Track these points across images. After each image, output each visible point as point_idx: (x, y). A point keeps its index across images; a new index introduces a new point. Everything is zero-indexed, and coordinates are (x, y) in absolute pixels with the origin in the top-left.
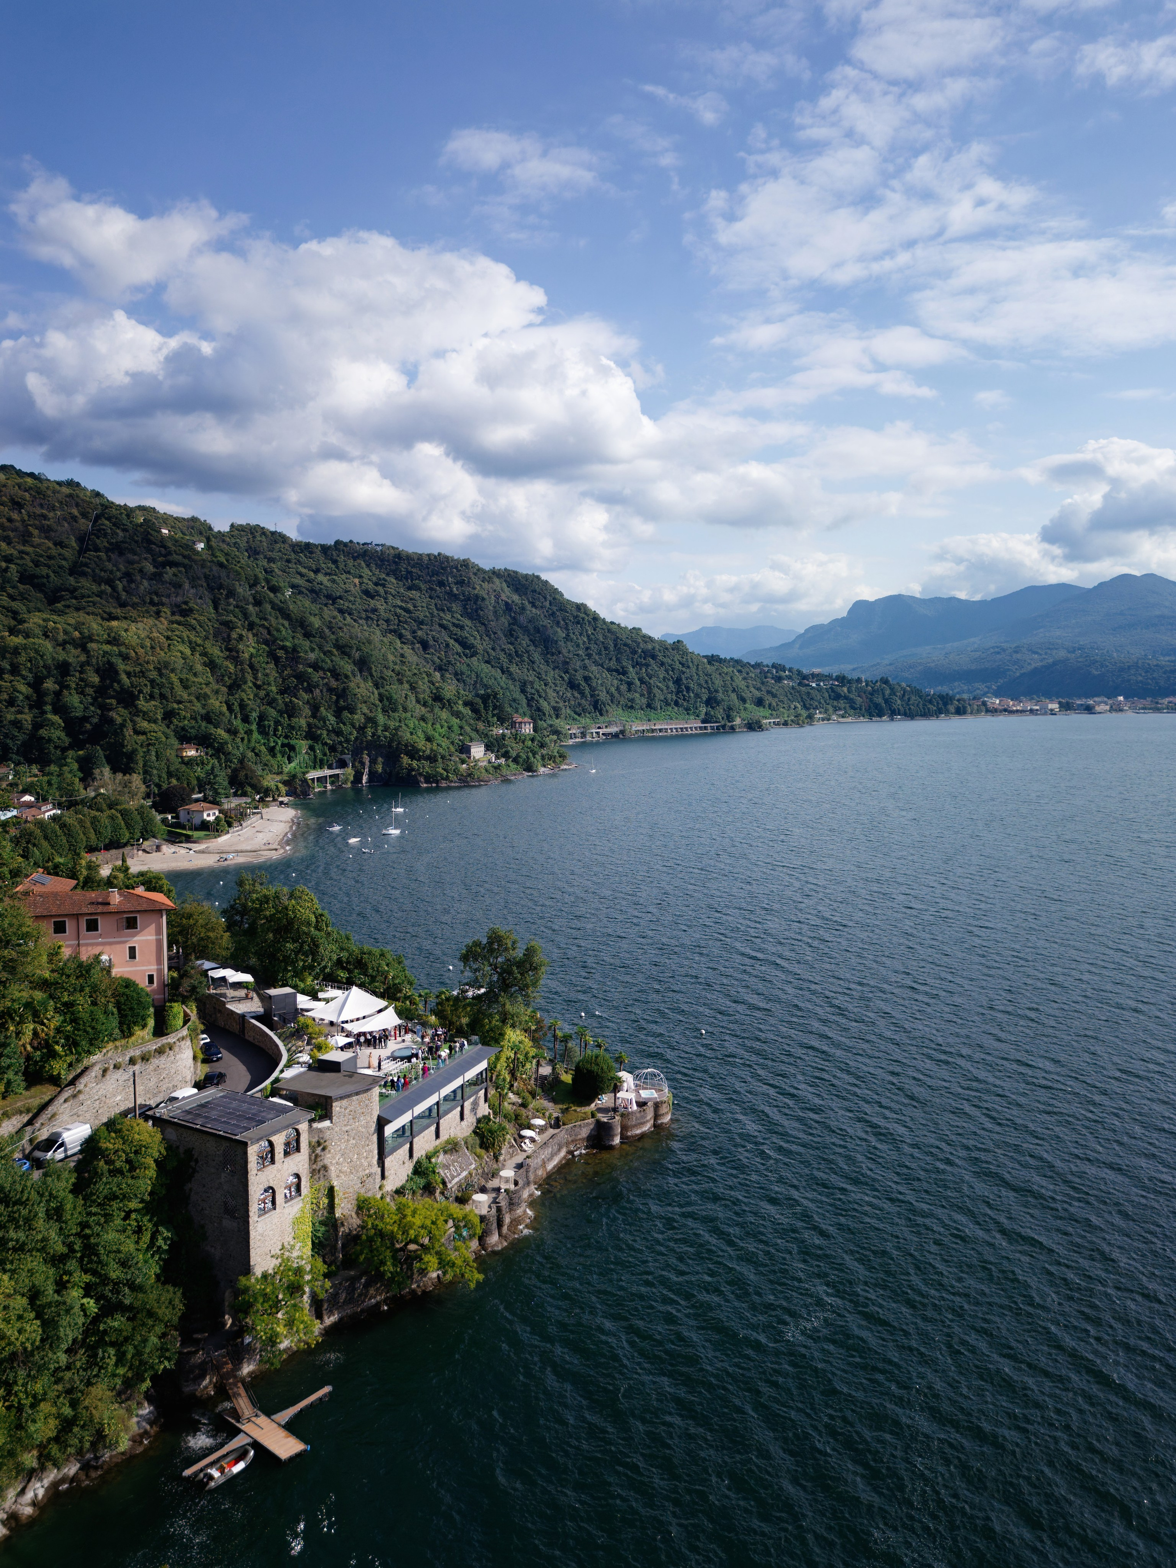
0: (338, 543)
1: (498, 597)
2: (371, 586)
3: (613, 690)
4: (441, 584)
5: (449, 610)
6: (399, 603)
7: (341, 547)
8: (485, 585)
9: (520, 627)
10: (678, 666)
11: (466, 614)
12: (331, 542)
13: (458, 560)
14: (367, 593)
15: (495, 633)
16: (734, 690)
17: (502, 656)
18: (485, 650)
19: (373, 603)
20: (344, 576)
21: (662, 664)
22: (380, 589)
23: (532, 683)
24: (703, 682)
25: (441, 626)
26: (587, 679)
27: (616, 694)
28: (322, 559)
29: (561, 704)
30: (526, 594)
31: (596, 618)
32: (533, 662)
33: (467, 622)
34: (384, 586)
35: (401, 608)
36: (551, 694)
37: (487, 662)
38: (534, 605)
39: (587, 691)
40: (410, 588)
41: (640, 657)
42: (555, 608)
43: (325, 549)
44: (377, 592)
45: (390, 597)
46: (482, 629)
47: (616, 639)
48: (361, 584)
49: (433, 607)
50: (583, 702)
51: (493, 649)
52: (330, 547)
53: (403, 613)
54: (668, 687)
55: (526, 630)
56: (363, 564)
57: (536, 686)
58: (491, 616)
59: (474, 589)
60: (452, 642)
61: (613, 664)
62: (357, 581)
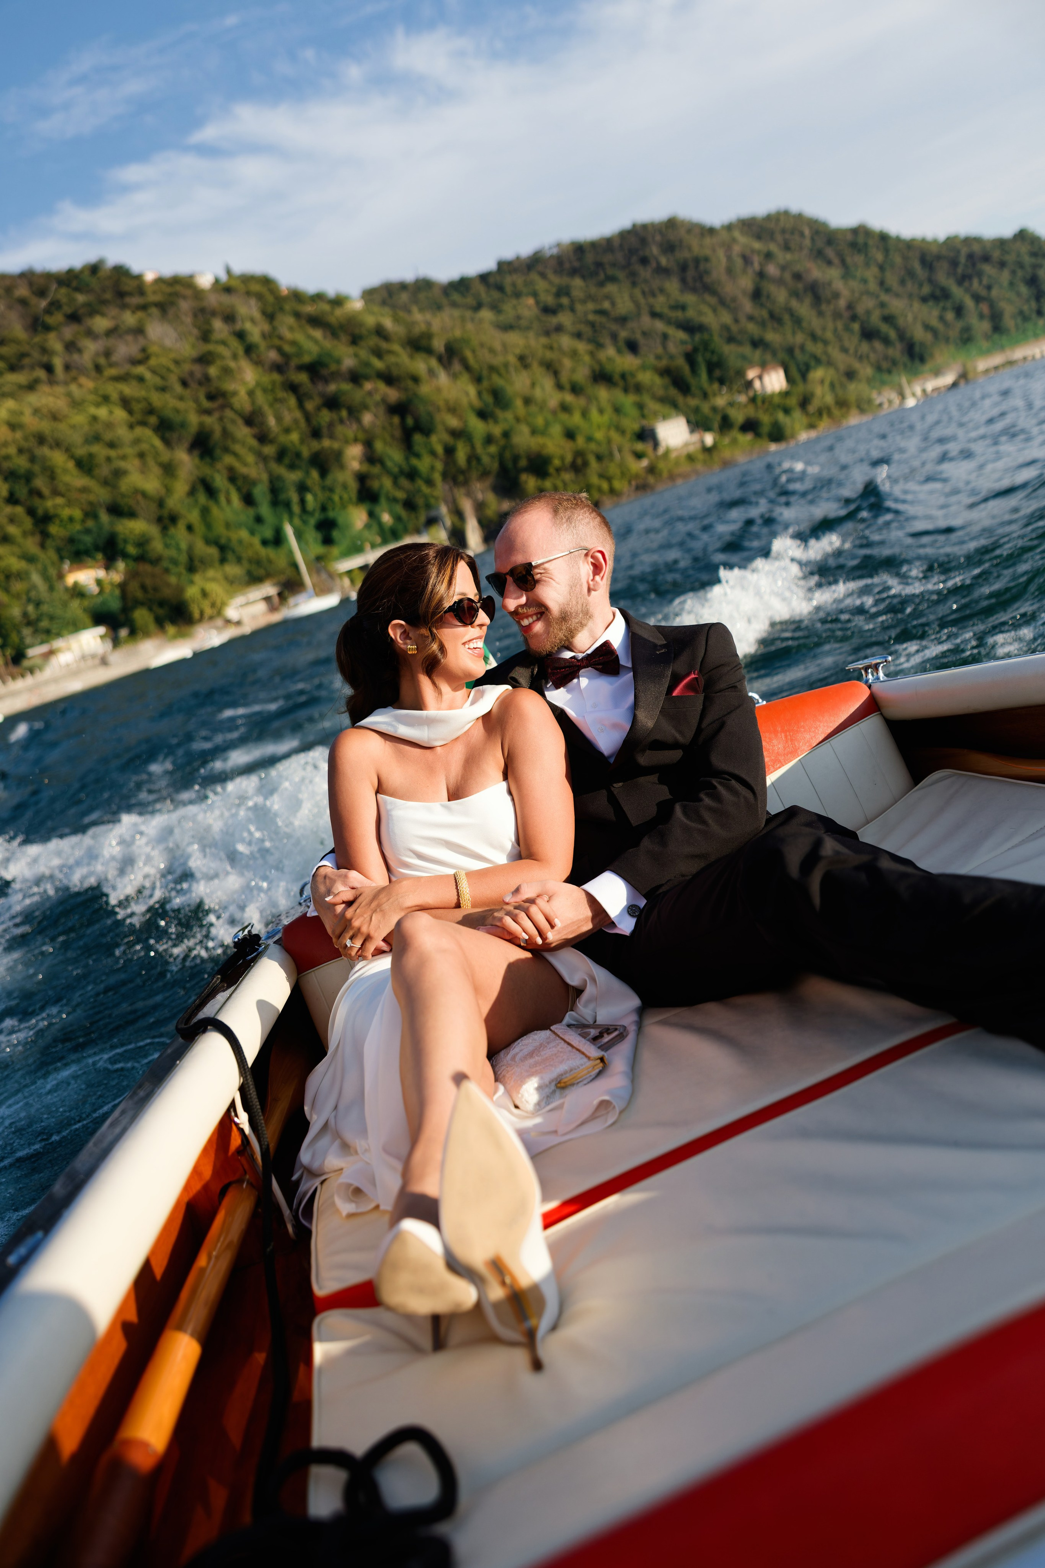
3: (934, 322)
4: (644, 261)
5: (662, 290)
8: (708, 241)
10: (1027, 260)
19: (554, 320)
22: (565, 301)
26: (888, 319)
29: (856, 365)
30: (771, 238)
31: (884, 237)
32: (800, 320)
33: (690, 298)
36: (835, 353)
39: (893, 334)
43: (484, 278)
44: (559, 304)
46: (713, 300)
48: (537, 303)
50: (890, 352)
53: (599, 317)
54: (1019, 294)
61: (926, 290)
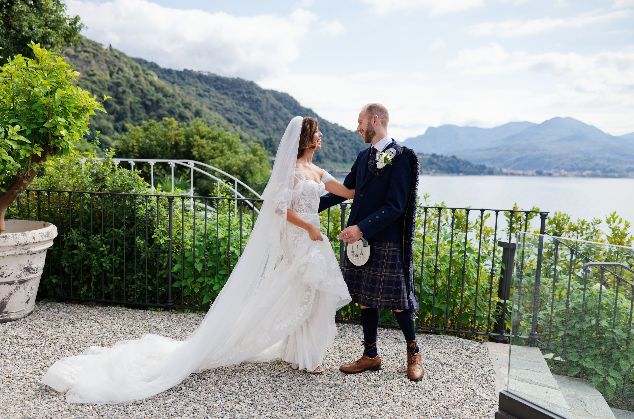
0: (185, 70)
1: (268, 100)
2: (202, 92)
6: (216, 100)
7: (187, 72)
9: (279, 116)
11: (251, 107)
12: (181, 69)
13: (247, 81)
14: (200, 95)
15: (266, 119)
17: (270, 129)
18: (262, 126)
20: (188, 86)
21: (350, 140)
25: (239, 113)
27: (328, 153)
28: (176, 77)
34: (208, 92)
35: (218, 103)
37: (263, 132)
38: (285, 107)
40: (223, 94)
41: (339, 136)
42: (296, 110)
45: (212, 98)
47: (326, 127)
49: (234, 104)
51: (266, 126)
52: (181, 72)
55: (282, 119)
56: (198, 81)
60: (243, 120)
62: (194, 89)
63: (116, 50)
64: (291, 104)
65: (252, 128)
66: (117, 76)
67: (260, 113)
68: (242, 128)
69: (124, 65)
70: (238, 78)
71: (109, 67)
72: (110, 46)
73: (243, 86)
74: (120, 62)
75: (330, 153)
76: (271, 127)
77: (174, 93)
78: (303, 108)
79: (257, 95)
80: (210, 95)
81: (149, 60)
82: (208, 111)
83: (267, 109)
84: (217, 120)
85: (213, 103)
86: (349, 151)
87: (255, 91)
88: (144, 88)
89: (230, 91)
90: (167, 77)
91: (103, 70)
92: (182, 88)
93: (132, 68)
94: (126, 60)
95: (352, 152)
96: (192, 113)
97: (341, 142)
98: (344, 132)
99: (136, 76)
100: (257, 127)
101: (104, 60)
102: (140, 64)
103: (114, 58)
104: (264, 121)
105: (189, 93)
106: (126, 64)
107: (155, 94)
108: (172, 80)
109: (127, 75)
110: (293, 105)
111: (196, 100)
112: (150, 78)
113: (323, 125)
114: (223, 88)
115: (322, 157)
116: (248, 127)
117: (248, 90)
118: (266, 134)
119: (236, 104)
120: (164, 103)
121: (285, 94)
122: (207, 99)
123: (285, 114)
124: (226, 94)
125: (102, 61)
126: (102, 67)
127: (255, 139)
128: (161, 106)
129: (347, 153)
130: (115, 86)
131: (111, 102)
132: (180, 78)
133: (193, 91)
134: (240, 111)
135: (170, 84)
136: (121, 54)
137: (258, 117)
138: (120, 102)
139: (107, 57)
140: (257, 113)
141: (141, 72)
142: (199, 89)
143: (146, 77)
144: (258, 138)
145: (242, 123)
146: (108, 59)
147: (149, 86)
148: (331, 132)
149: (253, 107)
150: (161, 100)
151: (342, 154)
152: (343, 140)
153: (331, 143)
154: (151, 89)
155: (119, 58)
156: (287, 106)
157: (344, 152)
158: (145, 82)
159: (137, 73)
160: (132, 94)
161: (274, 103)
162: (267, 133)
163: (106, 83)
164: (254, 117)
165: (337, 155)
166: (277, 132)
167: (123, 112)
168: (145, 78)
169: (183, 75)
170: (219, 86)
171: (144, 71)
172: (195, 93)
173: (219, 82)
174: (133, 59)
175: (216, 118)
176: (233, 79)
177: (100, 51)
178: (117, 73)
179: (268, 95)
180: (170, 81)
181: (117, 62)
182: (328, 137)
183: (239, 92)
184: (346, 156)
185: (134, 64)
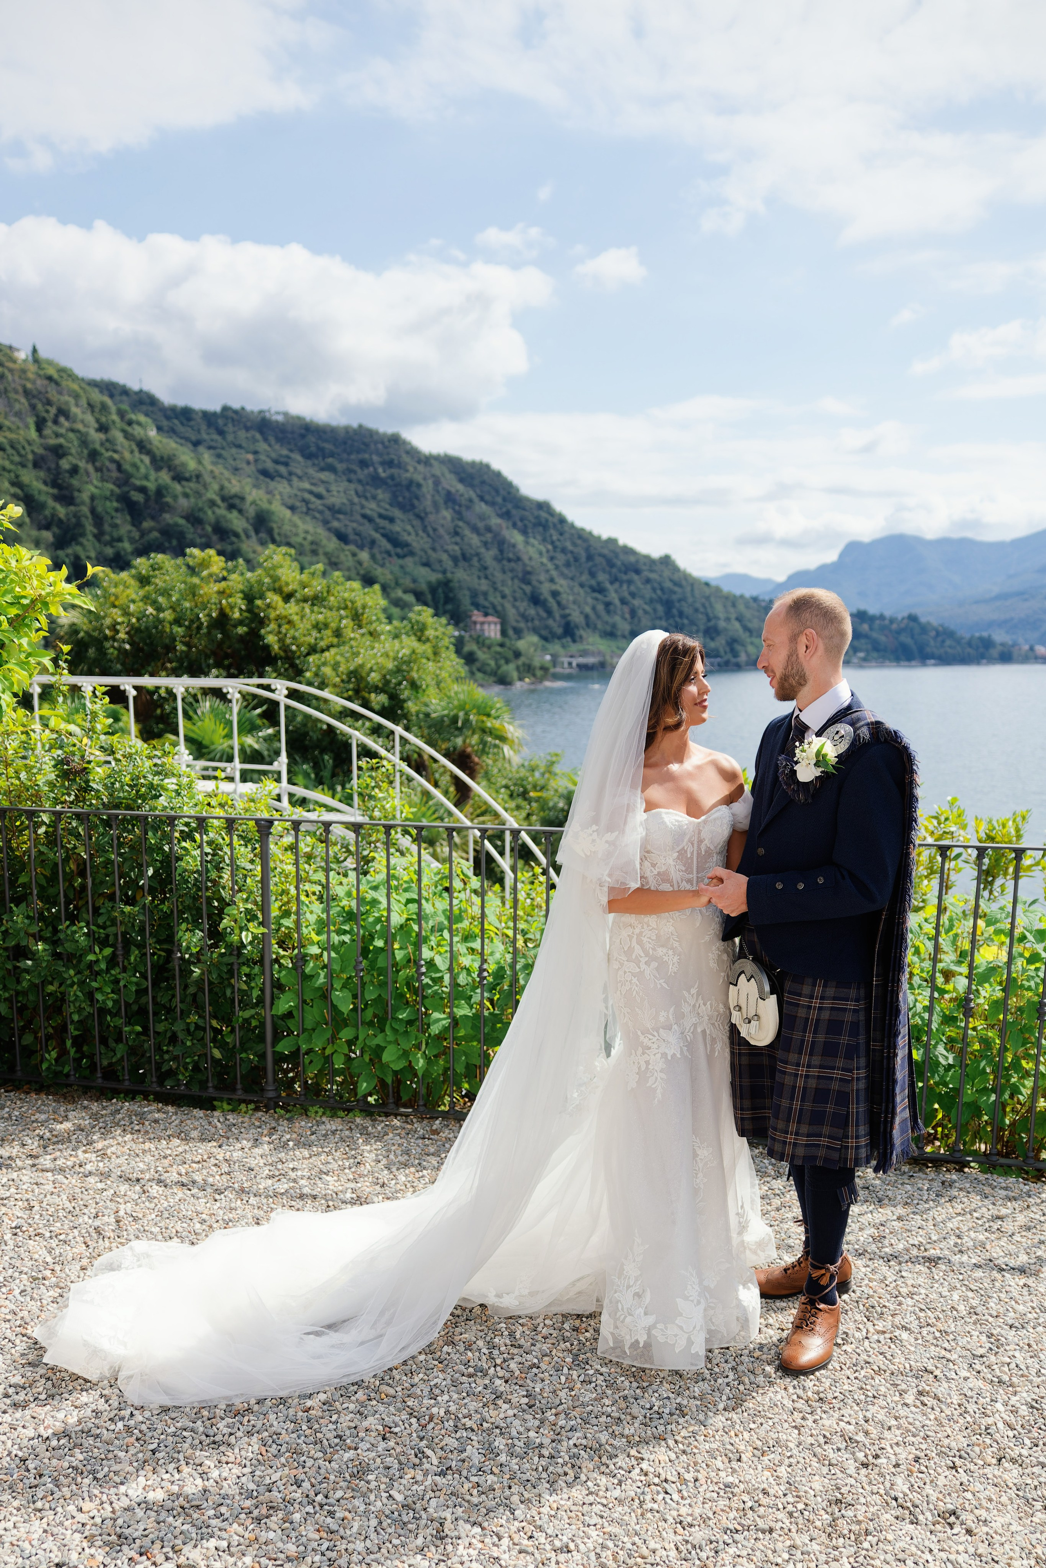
0: (225, 409)
1: (437, 483)
2: (269, 465)
5: (374, 497)
6: (306, 485)
7: (230, 414)
8: (421, 468)
9: (468, 524)
10: (667, 585)
11: (395, 502)
12: (215, 407)
13: (385, 435)
14: (265, 473)
15: (435, 530)
16: (737, 619)
17: (445, 557)
18: (423, 550)
19: (273, 485)
20: (234, 450)
21: (648, 581)
22: (282, 469)
23: (485, 594)
24: (698, 605)
25: (364, 516)
26: (555, 594)
27: (592, 616)
28: (204, 427)
29: (522, 625)
30: (472, 486)
31: (562, 520)
32: (486, 568)
33: (397, 513)
34: (286, 464)
35: (311, 492)
37: (426, 564)
38: (482, 499)
39: (555, 609)
40: (322, 469)
41: (620, 571)
42: (510, 506)
43: (209, 417)
44: (277, 471)
45: (295, 479)
46: (417, 522)
47: (587, 549)
48: (256, 461)
49: (352, 493)
50: (550, 622)
51: (434, 549)
52: (215, 414)
53: (313, 499)
55: (475, 529)
56: (258, 436)
57: (491, 598)
58: (430, 509)
59: (407, 471)
60: (377, 536)
61: (586, 578)
62: (250, 457)
63: (50, 363)
64: (497, 491)
65: (399, 556)
66: (55, 428)
67: (418, 516)
68: (373, 557)
69: (72, 401)
70: (360, 426)
71: (33, 407)
72: (35, 351)
73: (372, 446)
74: (60, 393)
75: (598, 616)
76: (446, 551)
77: (201, 468)
78: (527, 499)
79: (411, 469)
80: (291, 474)
81: (135, 386)
82: (288, 513)
83: (435, 504)
84: (309, 538)
85: (299, 493)
86: (647, 608)
87: (406, 459)
88: (123, 458)
89: (341, 461)
90: (180, 428)
91: (18, 414)
92: (219, 456)
93: (91, 406)
94: (75, 387)
95: (655, 610)
96: (247, 519)
97: (625, 587)
98: (632, 559)
99: (103, 428)
100: (412, 554)
101: (20, 389)
102: (111, 396)
103: (46, 382)
104: (429, 536)
105: (236, 469)
106: (77, 397)
107: (153, 475)
108: (194, 438)
109: (80, 426)
110: (502, 492)
111: (256, 486)
112: (137, 431)
113: (579, 542)
114: (322, 453)
115: (577, 627)
116: (389, 553)
117: (386, 458)
118: (433, 570)
119: (357, 493)
120: (175, 497)
121: (481, 463)
122: (285, 482)
123: (482, 517)
124: (331, 469)
125: (16, 392)
126: (17, 406)
127: (407, 582)
128: (167, 504)
129: (640, 613)
130: (51, 457)
131: (43, 498)
132: (212, 431)
133: (248, 463)
134: (368, 512)
135: (190, 445)
136: (62, 371)
137: (413, 527)
138: (66, 497)
139: (28, 379)
140: (411, 516)
141: (115, 417)
142: (263, 457)
143: (129, 429)
144: (414, 581)
145: (373, 543)
146: (29, 386)
147: (137, 454)
148: (598, 560)
149: (400, 499)
150: (166, 487)
151: (627, 616)
152: (630, 582)
153: (600, 590)
154: (142, 461)
155: (57, 383)
156: (487, 497)
157: (633, 613)
158: (126, 443)
159: (103, 419)
160: (94, 476)
161: (453, 490)
162: (437, 566)
163: (28, 448)
164: (404, 527)
165: (617, 619)
166: (462, 563)
167: (74, 520)
168: (123, 431)
169: (220, 422)
170: (313, 449)
171: (121, 414)
172: (252, 468)
173: (311, 439)
174: (94, 384)
175: (307, 532)
176: (347, 429)
177: (10, 365)
178: (56, 422)
179: (437, 469)
180: (187, 439)
181: (53, 394)
182: (592, 575)
183: (363, 464)
184: (639, 621)
185: (97, 396)
